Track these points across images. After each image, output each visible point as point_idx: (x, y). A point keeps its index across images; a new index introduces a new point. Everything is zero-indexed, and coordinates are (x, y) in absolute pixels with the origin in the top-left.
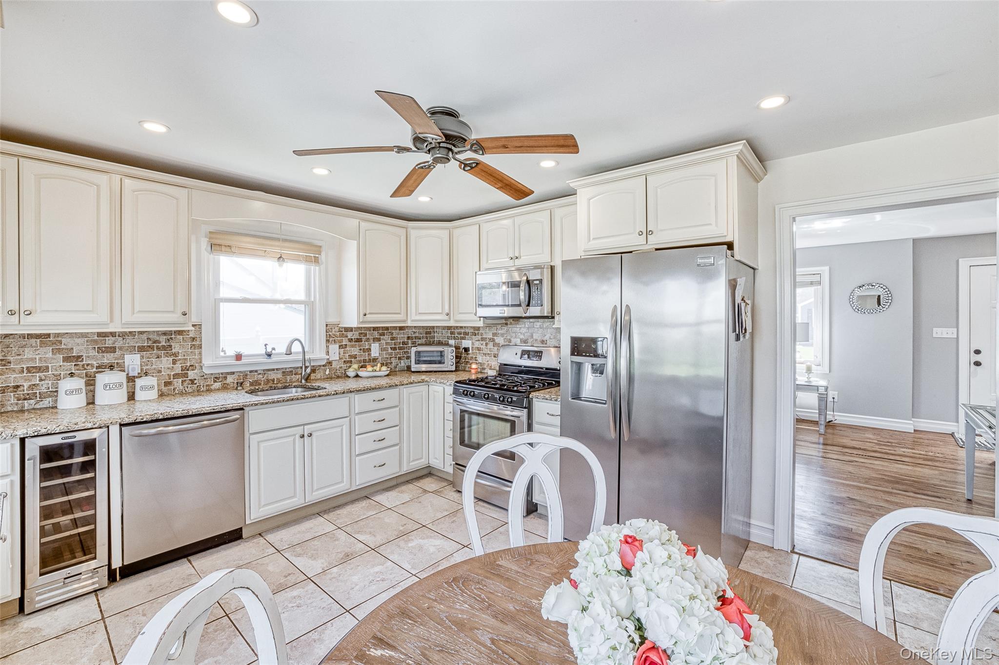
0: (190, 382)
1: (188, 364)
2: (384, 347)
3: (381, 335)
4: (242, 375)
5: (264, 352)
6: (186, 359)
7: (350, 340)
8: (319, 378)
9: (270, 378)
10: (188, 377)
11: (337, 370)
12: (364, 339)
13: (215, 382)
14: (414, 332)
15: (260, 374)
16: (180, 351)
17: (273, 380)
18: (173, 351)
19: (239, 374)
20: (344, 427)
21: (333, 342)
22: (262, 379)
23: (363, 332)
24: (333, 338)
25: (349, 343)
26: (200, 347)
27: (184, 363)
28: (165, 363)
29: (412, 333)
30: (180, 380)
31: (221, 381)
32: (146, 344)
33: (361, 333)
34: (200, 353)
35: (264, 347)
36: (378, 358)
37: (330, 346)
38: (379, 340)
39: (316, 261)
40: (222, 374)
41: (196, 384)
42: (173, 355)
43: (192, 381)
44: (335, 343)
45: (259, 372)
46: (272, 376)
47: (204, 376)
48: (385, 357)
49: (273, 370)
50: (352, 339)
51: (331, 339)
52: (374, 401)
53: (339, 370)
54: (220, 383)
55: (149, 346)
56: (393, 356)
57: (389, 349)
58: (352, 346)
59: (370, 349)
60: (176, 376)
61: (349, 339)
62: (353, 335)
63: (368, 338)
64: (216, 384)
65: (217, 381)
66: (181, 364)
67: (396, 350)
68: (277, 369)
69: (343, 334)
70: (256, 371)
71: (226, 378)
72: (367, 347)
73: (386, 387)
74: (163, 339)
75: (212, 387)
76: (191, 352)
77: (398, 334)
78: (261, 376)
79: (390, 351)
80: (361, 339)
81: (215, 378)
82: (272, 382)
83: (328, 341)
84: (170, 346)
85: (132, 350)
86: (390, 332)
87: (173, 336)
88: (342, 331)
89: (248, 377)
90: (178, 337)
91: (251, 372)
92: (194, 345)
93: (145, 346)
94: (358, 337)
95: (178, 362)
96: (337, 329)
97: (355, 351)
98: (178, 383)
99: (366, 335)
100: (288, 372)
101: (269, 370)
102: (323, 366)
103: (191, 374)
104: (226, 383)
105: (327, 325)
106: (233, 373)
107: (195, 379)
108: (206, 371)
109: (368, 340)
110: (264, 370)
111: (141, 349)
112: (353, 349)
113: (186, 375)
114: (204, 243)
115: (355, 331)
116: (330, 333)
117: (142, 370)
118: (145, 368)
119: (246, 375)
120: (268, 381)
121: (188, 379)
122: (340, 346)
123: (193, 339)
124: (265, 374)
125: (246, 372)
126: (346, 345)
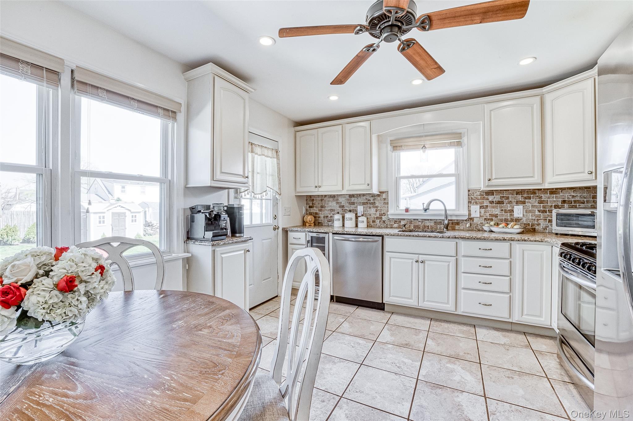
0: (383, 222)
1: (382, 213)
2: (530, 209)
3: (525, 198)
4: (409, 221)
5: (422, 208)
6: (381, 210)
7: (492, 202)
8: (462, 229)
9: (426, 225)
10: (382, 219)
11: (478, 225)
12: (506, 201)
13: (395, 223)
14: (573, 196)
15: (420, 221)
16: (379, 206)
17: (428, 227)
18: (376, 205)
19: (407, 220)
20: (451, 263)
21: (475, 203)
22: (421, 225)
23: (505, 195)
24: (475, 200)
25: (490, 204)
26: (388, 203)
27: (381, 212)
28: (373, 211)
29: (570, 197)
30: (379, 220)
31: (398, 224)
32: (365, 201)
33: (503, 197)
34: (388, 207)
35: (422, 205)
36: (521, 219)
37: (471, 206)
38: (524, 203)
39: (459, 144)
40: (398, 219)
41: (386, 223)
42: (376, 207)
43: (384, 221)
44: (476, 204)
45: (419, 220)
46: (428, 224)
47: (389, 219)
48: (531, 218)
49: (428, 220)
50: (493, 202)
51: (473, 201)
52: (480, 249)
53: (480, 225)
54: (397, 224)
55: (366, 202)
56: (542, 218)
57: (537, 211)
58: (493, 207)
59: (513, 211)
60: (377, 218)
61: (490, 202)
62: (494, 198)
63: (511, 201)
64: (395, 224)
65: (396, 223)
66: (379, 212)
67: (546, 213)
68: (430, 220)
69: (484, 197)
70: (417, 220)
71: (400, 222)
72: (509, 209)
73: (492, 239)
74: (372, 199)
75: (394, 226)
76: (384, 206)
77: (549, 198)
78: (420, 223)
79: (537, 213)
80: (502, 201)
81: (395, 221)
82: (427, 228)
83: (469, 202)
84: (375, 203)
85: (360, 204)
86: (538, 196)
87: (376, 198)
88: (483, 195)
89: (413, 223)
90: (378, 198)
91: (414, 219)
92: (385, 202)
93: (365, 202)
94: (500, 200)
95: (378, 211)
96: (478, 193)
97: (497, 211)
98: (378, 221)
99: (508, 198)
100: (438, 222)
101: (425, 220)
102: (466, 220)
103: (384, 218)
104: (400, 225)
105: (469, 191)
106: (404, 219)
107: (385, 221)
108: (390, 217)
109: (510, 202)
110: (422, 219)
111: (364, 204)
112: (494, 209)
113: (381, 218)
114: (389, 148)
115: (496, 195)
116: (472, 197)
117: (364, 213)
118: (365, 213)
119: (412, 221)
120: (425, 226)
121: (383, 220)
122: (481, 207)
123: (385, 199)
124: (423, 222)
125: (412, 220)
126: (487, 206)
